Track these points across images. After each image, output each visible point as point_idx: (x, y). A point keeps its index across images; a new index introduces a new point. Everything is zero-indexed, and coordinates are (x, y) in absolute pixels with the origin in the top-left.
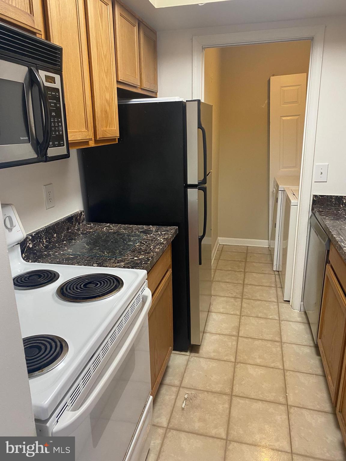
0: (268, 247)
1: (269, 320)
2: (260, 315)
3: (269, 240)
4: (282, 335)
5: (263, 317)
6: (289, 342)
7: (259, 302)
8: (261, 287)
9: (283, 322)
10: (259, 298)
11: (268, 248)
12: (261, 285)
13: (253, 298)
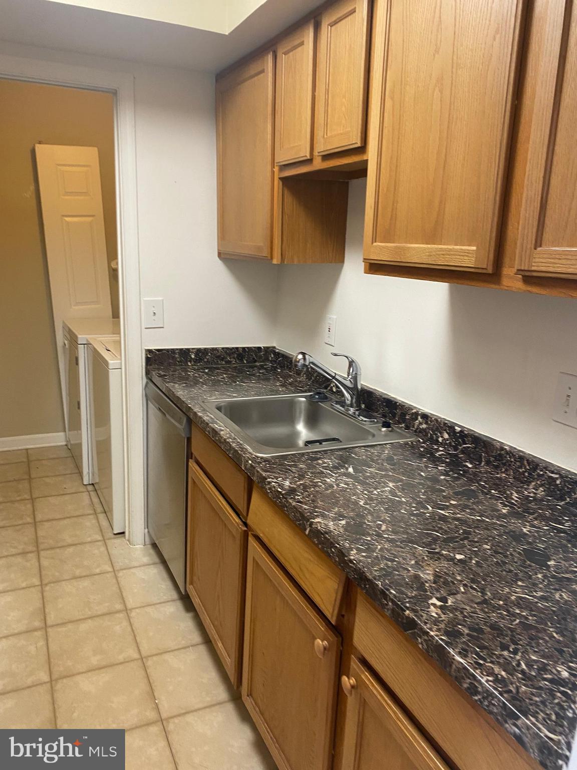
0: (64, 443)
1: (96, 577)
2: (78, 572)
3: (65, 431)
4: (124, 596)
5: (84, 574)
6: (139, 605)
7: (71, 550)
8: (68, 520)
9: (120, 574)
10: (70, 541)
11: (66, 447)
12: (68, 516)
13: (59, 545)
